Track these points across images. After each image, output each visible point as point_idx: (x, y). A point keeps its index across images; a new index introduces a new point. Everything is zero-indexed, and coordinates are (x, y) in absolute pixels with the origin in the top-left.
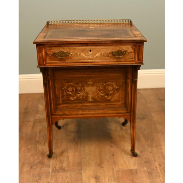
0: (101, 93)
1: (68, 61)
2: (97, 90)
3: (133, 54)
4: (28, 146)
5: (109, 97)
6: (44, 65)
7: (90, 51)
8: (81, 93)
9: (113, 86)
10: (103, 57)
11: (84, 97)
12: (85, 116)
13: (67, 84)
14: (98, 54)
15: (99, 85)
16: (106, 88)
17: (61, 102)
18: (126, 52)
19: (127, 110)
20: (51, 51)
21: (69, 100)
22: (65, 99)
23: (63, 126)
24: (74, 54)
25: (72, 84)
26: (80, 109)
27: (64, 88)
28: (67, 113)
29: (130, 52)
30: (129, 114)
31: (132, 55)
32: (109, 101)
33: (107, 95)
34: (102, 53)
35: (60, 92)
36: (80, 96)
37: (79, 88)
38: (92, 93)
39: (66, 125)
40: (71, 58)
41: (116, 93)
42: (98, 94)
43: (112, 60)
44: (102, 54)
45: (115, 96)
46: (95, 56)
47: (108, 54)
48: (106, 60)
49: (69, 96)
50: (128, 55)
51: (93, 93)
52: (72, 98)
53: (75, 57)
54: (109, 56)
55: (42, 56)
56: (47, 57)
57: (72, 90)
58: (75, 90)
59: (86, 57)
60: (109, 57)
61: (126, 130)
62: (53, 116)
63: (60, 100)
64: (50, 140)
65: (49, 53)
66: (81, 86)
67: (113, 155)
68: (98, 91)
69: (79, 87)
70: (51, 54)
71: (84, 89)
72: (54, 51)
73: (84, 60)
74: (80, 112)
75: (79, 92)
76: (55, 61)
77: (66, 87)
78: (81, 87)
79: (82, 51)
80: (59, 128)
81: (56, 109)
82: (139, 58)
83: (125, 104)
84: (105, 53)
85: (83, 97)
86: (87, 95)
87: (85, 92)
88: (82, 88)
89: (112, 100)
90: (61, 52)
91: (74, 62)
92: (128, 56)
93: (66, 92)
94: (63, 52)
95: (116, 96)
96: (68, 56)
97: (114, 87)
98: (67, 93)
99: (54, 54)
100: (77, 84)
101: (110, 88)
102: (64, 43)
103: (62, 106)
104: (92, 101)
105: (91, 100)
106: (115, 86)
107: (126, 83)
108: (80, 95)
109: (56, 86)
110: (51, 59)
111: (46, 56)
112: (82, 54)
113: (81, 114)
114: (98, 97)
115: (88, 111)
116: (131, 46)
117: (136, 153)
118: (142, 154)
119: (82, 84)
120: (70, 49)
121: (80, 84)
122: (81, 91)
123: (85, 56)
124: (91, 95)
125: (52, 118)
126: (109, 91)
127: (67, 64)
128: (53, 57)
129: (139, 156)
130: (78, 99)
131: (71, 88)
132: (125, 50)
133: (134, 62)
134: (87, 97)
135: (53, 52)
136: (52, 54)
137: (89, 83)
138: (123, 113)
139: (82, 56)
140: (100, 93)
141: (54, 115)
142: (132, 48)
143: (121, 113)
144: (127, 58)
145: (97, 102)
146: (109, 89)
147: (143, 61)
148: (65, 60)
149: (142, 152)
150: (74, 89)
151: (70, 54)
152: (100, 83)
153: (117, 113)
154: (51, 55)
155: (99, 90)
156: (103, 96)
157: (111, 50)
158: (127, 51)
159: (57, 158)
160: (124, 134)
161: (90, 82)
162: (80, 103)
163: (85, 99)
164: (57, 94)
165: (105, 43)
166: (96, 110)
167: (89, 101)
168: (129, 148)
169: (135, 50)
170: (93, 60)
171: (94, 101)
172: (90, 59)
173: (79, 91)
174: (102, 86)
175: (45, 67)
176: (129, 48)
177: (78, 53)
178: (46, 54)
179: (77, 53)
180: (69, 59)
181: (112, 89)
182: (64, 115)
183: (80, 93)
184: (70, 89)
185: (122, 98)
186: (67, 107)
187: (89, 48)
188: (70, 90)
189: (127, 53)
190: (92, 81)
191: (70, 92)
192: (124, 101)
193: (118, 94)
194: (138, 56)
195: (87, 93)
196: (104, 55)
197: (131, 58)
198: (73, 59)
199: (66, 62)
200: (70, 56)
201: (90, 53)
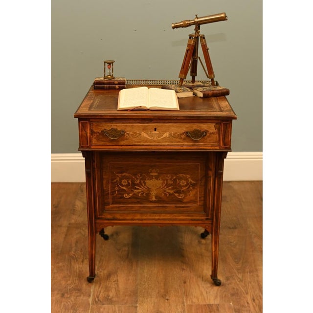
0: (169, 189)
1: (122, 143)
2: (164, 185)
3: (217, 135)
4: (58, 263)
5: (181, 195)
6: (88, 147)
7: (155, 129)
8: (140, 189)
9: (187, 180)
10: (174, 139)
11: (144, 195)
12: (145, 222)
13: (120, 175)
14: (166, 135)
15: (167, 178)
16: (177, 182)
17: (110, 200)
18: (206, 132)
19: (207, 215)
20: (98, 129)
21: (122, 197)
22: (116, 196)
23: (112, 235)
24: (131, 133)
25: (127, 174)
26: (137, 212)
27: (115, 181)
28: (118, 217)
29: (213, 133)
30: (210, 222)
31: (216, 137)
32: (180, 201)
33: (179, 192)
34: (172, 133)
35: (110, 186)
36: (139, 193)
37: (138, 182)
38: (156, 190)
39: (117, 233)
40: (127, 139)
41: (191, 190)
42: (165, 191)
43: (186, 144)
44: (172, 135)
45: (189, 195)
46: (162, 138)
47: (181, 134)
48: (177, 143)
49: (123, 193)
50: (209, 137)
51: (157, 189)
52: (127, 195)
53: (133, 137)
54: (181, 138)
55: (86, 134)
56: (92, 136)
57: (126, 183)
58: (131, 184)
59: (149, 137)
61: (206, 244)
62: (98, 221)
63: (109, 197)
64: (92, 256)
65: (95, 131)
66: (140, 178)
67: (185, 282)
68: (164, 187)
69: (137, 179)
70: (99, 133)
71: (145, 183)
72: (103, 129)
73: (145, 142)
74: (138, 216)
75: (137, 187)
76: (104, 142)
77: (118, 179)
78: (141, 179)
79: (143, 130)
80: (106, 238)
81: (102, 210)
82: (225, 142)
83: (205, 207)
84: (176, 133)
85: (142, 194)
86: (150, 191)
87: (146, 187)
88: (142, 181)
89: (185, 201)
90: (113, 130)
91: (131, 144)
92: (210, 139)
94: (116, 130)
95: (192, 193)
96: (123, 135)
98: (119, 187)
99: (103, 132)
100: (135, 175)
101: (183, 183)
102: (118, 118)
103: (111, 206)
104: (155, 201)
105: (154, 199)
106: (190, 180)
107: (206, 177)
108: (139, 190)
109: (104, 176)
110: (98, 140)
111: (92, 134)
112: (143, 134)
113: (139, 220)
114: (166, 195)
115: (150, 216)
116: (215, 124)
117: (219, 280)
118: (229, 282)
119: (141, 175)
120: (126, 126)
121: (139, 175)
122: (140, 185)
123: (147, 137)
124: (155, 192)
125: (95, 223)
126: (182, 187)
127: (120, 147)
128: (101, 136)
129: (223, 285)
130: (135, 197)
131: (126, 181)
132: (206, 130)
133: (218, 148)
134: (148, 195)
136: (100, 132)
137: (151, 174)
138: (202, 220)
139: (143, 136)
140: (167, 189)
141: (99, 219)
142: (215, 126)
143: (198, 220)
144: (208, 141)
145: (164, 202)
146: (181, 184)
147: (230, 145)
148: (118, 142)
149: (228, 279)
150: (130, 182)
151: (126, 134)
152: (168, 175)
153: (192, 220)
155: (166, 185)
156: (173, 194)
157: (185, 129)
158: (208, 131)
159: (100, 284)
160: (203, 251)
161: (155, 172)
162: (138, 202)
163: (146, 198)
164: (105, 188)
165: (176, 119)
166: (161, 213)
167: (151, 200)
168: (208, 272)
169: (219, 130)
170: (158, 142)
171: (159, 200)
172: (155, 141)
173: (138, 185)
174: (171, 179)
175: (90, 150)
176: (211, 128)
177: (138, 132)
178: (92, 132)
179: (135, 132)
180: (124, 140)
181: (185, 184)
182: (114, 219)
183: (138, 189)
184: (124, 182)
185: (200, 198)
186: (119, 207)
187: (154, 125)
188: (124, 184)
189: (208, 134)
190: (157, 172)
191: (124, 186)
192: (203, 202)
193: (194, 192)
194: (224, 139)
195: (149, 189)
196: (175, 135)
197: (213, 141)
198: (131, 140)
199: (120, 144)
200: (125, 136)
201: (155, 132)
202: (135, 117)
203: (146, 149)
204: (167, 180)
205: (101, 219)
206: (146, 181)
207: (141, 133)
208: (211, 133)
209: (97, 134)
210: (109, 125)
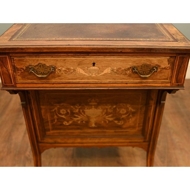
0: (109, 117)
1: (53, 81)
2: (104, 113)
3: (170, 71)
5: (120, 122)
6: (13, 86)
7: (94, 64)
8: (79, 117)
10: (117, 75)
11: (84, 122)
12: (85, 145)
13: (58, 105)
14: (108, 71)
15: (107, 107)
16: (116, 110)
17: (50, 127)
18: (157, 68)
19: (145, 138)
20: (22, 64)
21: (62, 125)
22: (56, 123)
24: (64, 69)
25: (65, 104)
26: (78, 136)
27: (53, 110)
28: (59, 141)
29: (165, 68)
30: (147, 144)
31: (168, 73)
32: (120, 127)
33: (118, 119)
34: (115, 68)
35: (48, 115)
36: (78, 120)
37: (77, 111)
38: (95, 118)
40: (59, 76)
41: (131, 118)
42: (105, 118)
43: (132, 80)
44: (115, 71)
45: (129, 122)
46: (102, 74)
47: (126, 70)
48: (121, 79)
49: (62, 121)
50: (160, 72)
51: (97, 117)
52: (66, 122)
53: (66, 73)
54: (126, 74)
55: (8, 72)
56: (16, 73)
57: (65, 112)
58: (70, 113)
59: (85, 74)
60: (127, 76)
62: (40, 144)
63: (49, 124)
65: (18, 67)
66: (79, 107)
68: (104, 115)
69: (76, 108)
70: (23, 69)
71: (84, 112)
72: (28, 64)
73: (81, 80)
74: (79, 140)
75: (76, 116)
76: (31, 80)
77: (56, 109)
78: (80, 109)
79: (79, 65)
81: (44, 136)
82: (178, 78)
83: (143, 132)
84: (120, 68)
85: (82, 121)
86: (89, 119)
87: (85, 115)
88: (81, 111)
89: (124, 126)
90: (40, 66)
91: (64, 82)
92: (161, 75)
93: (56, 115)
94: (44, 66)
95: (131, 121)
96: (54, 72)
97: (128, 109)
98: (58, 116)
100: (73, 105)
101: (123, 111)
102: (44, 51)
103: (51, 132)
104: (95, 127)
105: (93, 125)
106: (130, 109)
107: (147, 105)
108: (78, 119)
109: (42, 107)
110: (23, 77)
111: (14, 71)
112: (78, 70)
114: (105, 122)
115: (90, 140)
116: (168, 58)
119: (80, 105)
120: (57, 60)
121: (78, 105)
122: (79, 113)
123: (84, 73)
124: (95, 120)
125: (38, 146)
126: (121, 115)
127: (52, 85)
128: (26, 73)
130: (75, 124)
131: (65, 111)
132: (157, 65)
133: (169, 85)
134: (88, 122)
135: (27, 66)
136: (25, 68)
137: (90, 104)
138: (139, 142)
139: (78, 72)
140: (107, 117)
141: (41, 142)
142: (168, 61)
143: (136, 142)
144: (158, 77)
145: (103, 128)
146: (121, 112)
147: (184, 82)
148: (49, 79)
150: (69, 111)
151: (57, 69)
152: (108, 105)
153: (130, 142)
154: (23, 71)
155: (106, 113)
156: (112, 121)
157: (130, 64)
158: (159, 66)
161: (94, 102)
162: (78, 129)
163: (86, 124)
164: (44, 117)
165: (121, 52)
166: (101, 138)
167: (91, 126)
169: (173, 64)
170: (98, 79)
171: (99, 126)
172: (93, 78)
173: (77, 114)
174: (111, 108)
175: (15, 89)
176: (164, 62)
177: (72, 68)
178: (15, 69)
179: (69, 68)
180: (55, 78)
181: (125, 112)
182: (55, 143)
184: (63, 111)
185: (139, 124)
186: (59, 133)
188: (62, 113)
189: (159, 70)
190: (96, 102)
191: (63, 115)
192: (141, 128)
193: (133, 119)
194: (177, 75)
195: (88, 117)
196: (118, 71)
197: (164, 78)
198: (63, 77)
199: (51, 82)
200: (56, 72)
201: (94, 67)
202: (66, 50)
203: (83, 87)
204: (107, 109)
205: (43, 143)
206: (85, 110)
207: (76, 69)
208: (162, 68)
209: (21, 71)
210: (35, 60)
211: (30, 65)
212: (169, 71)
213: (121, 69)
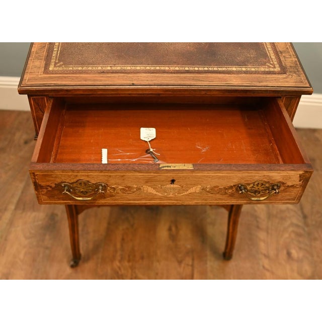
1: (102, 201)
3: (300, 189)
7: (173, 181)
10: (210, 195)
14: (196, 189)
18: (278, 186)
20: (48, 181)
24: (121, 187)
29: (292, 186)
31: (296, 192)
34: (208, 187)
40: (111, 196)
44: (208, 190)
46: (185, 193)
47: (225, 189)
48: (216, 200)
50: (284, 191)
53: (124, 193)
54: (226, 193)
56: (38, 192)
59: (157, 193)
60: (227, 195)
65: (43, 184)
70: (51, 187)
72: (59, 181)
73: (149, 200)
76: (63, 200)
79: (147, 182)
90: (80, 184)
91: (121, 204)
92: (283, 194)
94: (87, 183)
99: (59, 186)
110: (51, 197)
111: (36, 189)
112: (145, 189)
120: (110, 176)
123: (155, 193)
128: (56, 192)
132: (280, 182)
135: (57, 183)
136: (53, 186)
139: (145, 192)
142: (300, 176)
148: (94, 200)
151: (108, 188)
154: (50, 189)
157: (235, 181)
158: (283, 183)
170: (177, 200)
172: (170, 199)
176: (292, 178)
177: (135, 186)
178: (36, 186)
179: (130, 185)
180: (105, 198)
189: (282, 188)
196: (214, 190)
197: (289, 197)
198: (119, 198)
199: (98, 203)
200: (108, 191)
201: (172, 186)
207: (142, 188)
208: (288, 186)
209: (47, 189)
210: (71, 175)
211: (62, 182)
212: (298, 189)
213: (218, 187)
